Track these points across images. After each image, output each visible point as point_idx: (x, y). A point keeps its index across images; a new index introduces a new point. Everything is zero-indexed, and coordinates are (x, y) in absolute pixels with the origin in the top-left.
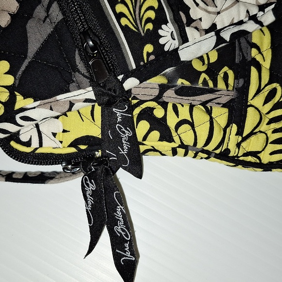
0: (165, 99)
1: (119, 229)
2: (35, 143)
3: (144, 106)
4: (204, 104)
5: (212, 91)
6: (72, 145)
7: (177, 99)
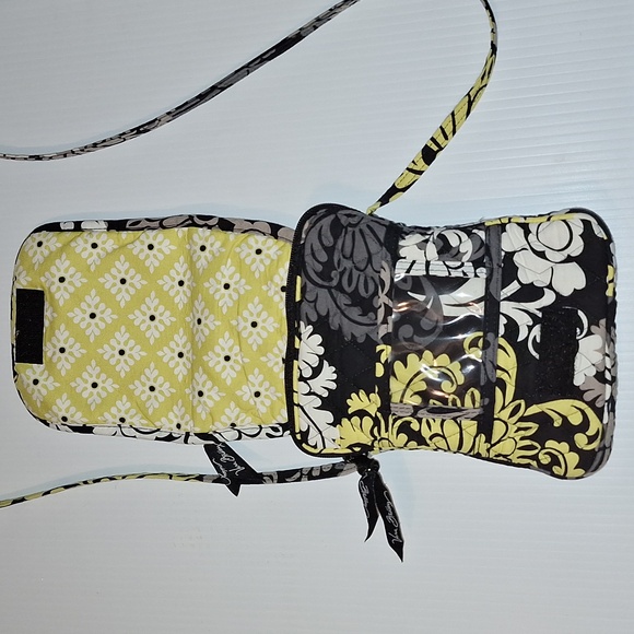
0: (419, 415)
1: (389, 517)
2: (320, 446)
3: (404, 419)
4: (455, 419)
5: (459, 410)
6: (350, 447)
7: (430, 417)
